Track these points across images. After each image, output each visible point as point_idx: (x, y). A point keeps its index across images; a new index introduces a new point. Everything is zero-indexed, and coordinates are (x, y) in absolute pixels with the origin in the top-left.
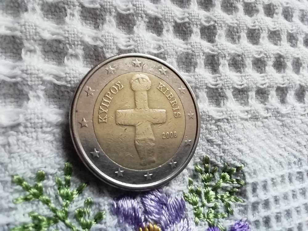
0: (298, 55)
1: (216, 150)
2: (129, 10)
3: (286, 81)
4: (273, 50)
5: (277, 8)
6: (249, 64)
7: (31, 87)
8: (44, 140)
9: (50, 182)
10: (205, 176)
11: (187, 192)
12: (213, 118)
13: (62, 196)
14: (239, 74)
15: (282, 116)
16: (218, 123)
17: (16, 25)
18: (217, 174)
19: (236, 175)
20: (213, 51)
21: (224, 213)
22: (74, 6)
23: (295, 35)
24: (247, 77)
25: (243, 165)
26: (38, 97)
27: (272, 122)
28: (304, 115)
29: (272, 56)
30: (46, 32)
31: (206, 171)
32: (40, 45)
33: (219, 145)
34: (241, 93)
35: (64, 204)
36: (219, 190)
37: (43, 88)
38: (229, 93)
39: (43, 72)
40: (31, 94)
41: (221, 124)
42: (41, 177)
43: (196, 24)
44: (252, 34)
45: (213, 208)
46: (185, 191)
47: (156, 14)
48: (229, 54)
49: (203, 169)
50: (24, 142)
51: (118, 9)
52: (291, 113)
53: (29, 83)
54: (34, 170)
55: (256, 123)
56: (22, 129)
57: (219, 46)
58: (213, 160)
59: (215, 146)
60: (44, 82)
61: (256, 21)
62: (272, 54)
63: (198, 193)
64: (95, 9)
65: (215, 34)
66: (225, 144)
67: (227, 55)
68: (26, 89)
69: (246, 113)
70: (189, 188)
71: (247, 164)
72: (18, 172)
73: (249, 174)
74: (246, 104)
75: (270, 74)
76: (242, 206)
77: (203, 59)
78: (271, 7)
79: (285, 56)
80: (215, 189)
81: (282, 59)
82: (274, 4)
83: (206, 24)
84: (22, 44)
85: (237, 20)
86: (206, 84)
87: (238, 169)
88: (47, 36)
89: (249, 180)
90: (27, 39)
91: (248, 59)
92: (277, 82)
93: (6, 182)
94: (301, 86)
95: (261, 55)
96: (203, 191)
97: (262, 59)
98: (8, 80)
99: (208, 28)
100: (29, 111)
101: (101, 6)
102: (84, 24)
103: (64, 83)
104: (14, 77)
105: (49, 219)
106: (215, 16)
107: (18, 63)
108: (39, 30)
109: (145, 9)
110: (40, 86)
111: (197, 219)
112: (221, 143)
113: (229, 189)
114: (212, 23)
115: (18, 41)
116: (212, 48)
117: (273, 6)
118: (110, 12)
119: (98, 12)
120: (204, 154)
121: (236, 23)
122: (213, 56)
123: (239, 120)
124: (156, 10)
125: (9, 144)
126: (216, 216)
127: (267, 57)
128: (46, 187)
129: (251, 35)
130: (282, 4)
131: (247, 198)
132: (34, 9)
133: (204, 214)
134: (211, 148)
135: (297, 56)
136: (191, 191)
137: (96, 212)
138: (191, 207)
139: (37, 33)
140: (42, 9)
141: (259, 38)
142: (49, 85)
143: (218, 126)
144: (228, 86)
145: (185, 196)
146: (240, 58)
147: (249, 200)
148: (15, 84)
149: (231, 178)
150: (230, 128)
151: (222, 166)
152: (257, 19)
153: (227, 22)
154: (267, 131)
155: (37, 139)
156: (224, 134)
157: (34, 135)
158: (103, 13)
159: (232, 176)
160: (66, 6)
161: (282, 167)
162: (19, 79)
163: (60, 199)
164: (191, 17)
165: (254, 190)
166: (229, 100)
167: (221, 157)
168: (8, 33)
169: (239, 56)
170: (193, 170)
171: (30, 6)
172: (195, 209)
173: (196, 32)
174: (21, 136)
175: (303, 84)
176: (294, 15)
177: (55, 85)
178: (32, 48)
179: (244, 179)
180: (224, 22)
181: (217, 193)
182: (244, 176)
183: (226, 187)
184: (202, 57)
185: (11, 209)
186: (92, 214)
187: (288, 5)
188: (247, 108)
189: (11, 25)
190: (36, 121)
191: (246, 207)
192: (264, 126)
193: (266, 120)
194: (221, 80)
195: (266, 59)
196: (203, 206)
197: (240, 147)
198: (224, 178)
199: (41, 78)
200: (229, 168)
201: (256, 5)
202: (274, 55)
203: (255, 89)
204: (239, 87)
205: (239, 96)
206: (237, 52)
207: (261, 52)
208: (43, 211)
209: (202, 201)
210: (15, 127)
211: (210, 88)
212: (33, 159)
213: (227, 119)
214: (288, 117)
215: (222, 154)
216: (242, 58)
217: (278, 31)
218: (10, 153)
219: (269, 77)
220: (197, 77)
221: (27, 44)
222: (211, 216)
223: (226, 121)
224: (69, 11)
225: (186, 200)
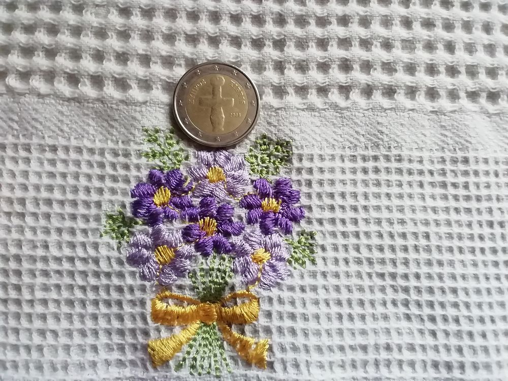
0: (368, 57)
1: (272, 129)
2: (216, 33)
3: (349, 80)
4: (338, 55)
5: (352, 18)
6: (313, 68)
7: (154, 83)
8: (160, 111)
9: (162, 134)
10: (264, 147)
11: (247, 155)
12: (273, 107)
13: (168, 143)
14: (302, 75)
15: (342, 109)
16: (278, 111)
17: (148, 48)
18: (271, 147)
19: (286, 147)
20: (280, 58)
21: (274, 172)
22: (181, 34)
23: (369, 40)
24: (308, 78)
25: (291, 141)
26: (158, 88)
27: (330, 114)
28: (368, 109)
29: (337, 60)
30: (164, 51)
31: (264, 144)
32: (160, 59)
33: (275, 126)
34: (303, 90)
35: (168, 148)
36: (272, 157)
37: (161, 83)
38: (291, 90)
39: (161, 74)
40: (154, 86)
41: (280, 111)
42: (157, 131)
43: (269, 39)
44: (323, 43)
45: (266, 168)
46: (245, 154)
47: (236, 34)
48: (294, 60)
49: (262, 142)
50: (149, 111)
51: (209, 34)
52: (352, 108)
53: (153, 80)
54: (154, 126)
55: (313, 113)
56: (148, 104)
57: (286, 54)
58: (270, 136)
59: (272, 127)
60: (161, 80)
61: (326, 32)
62: (336, 58)
63: (256, 157)
64: (194, 35)
65: (284, 45)
66: (280, 126)
67: (292, 61)
68: (151, 84)
69: (303, 105)
70: (250, 154)
71: (295, 140)
72: (145, 125)
73: (297, 147)
74: (306, 98)
75: (332, 75)
76: (288, 169)
77: (271, 65)
78: (347, 18)
79: (351, 60)
80: (269, 156)
81: (348, 63)
82: (349, 14)
83: (277, 38)
84: (151, 59)
85: (306, 32)
86: (271, 82)
87: (288, 143)
88: (164, 53)
89: (295, 151)
90: (153, 56)
91: (312, 63)
92: (337, 81)
93: (140, 129)
94: (368, 85)
95: (325, 60)
96: (260, 156)
97: (327, 63)
98: (142, 78)
99: (280, 41)
100: (152, 95)
101: (198, 32)
102: (188, 45)
103: (172, 81)
104: (146, 77)
105: (160, 153)
106: (285, 32)
107: (148, 70)
108: (160, 51)
109: (228, 32)
110: (159, 82)
111: (252, 172)
112: (277, 124)
113: (280, 157)
114: (283, 37)
115: (149, 57)
116: (280, 56)
117: (349, 16)
118: (203, 37)
119: (196, 37)
120: (264, 132)
121: (305, 35)
122: (281, 62)
123: (295, 109)
124: (236, 31)
125: (142, 111)
126: (268, 173)
127: (331, 61)
128: (159, 137)
129: (321, 44)
130: (358, 14)
131: (293, 164)
132: (158, 39)
133: (258, 171)
134: (270, 128)
135: (366, 59)
136: (251, 156)
137: (186, 155)
138: (249, 164)
139: (159, 52)
140: (163, 38)
141: (328, 45)
142: (164, 82)
143: (277, 113)
144: (290, 85)
145: (245, 157)
146: (305, 63)
147: (294, 165)
148: (147, 80)
149: (282, 149)
150: (285, 115)
151: (276, 140)
152: (327, 30)
153: (295, 35)
154: (323, 120)
155: (156, 111)
156: (281, 118)
157: (154, 108)
158: (199, 37)
159: (283, 148)
160: (176, 35)
161: (335, 149)
162: (148, 78)
163: (167, 145)
164: (264, 34)
165: (301, 160)
166: (290, 95)
167: (275, 134)
168: (144, 53)
169: (304, 61)
170: (254, 142)
171: (155, 37)
172: (252, 166)
173: (269, 45)
174: (148, 108)
175: (370, 83)
176: (372, 22)
177: (167, 82)
178: (156, 61)
179: (292, 151)
180: (293, 35)
181: (270, 159)
182: (292, 148)
183: (278, 155)
184: (271, 63)
185: (141, 143)
186: (183, 156)
187: (366, 14)
188: (305, 101)
189: (145, 48)
190: (156, 100)
191: (291, 170)
192: (320, 116)
193: (324, 111)
194: (284, 80)
195: (330, 63)
196: (258, 165)
197: (293, 128)
198: (276, 149)
199: (159, 77)
200: (281, 142)
201: (329, 18)
202: (338, 58)
203: (315, 87)
204: (300, 85)
205: (302, 93)
206: (301, 58)
207: (326, 57)
208: (157, 148)
209: (257, 162)
210: (145, 103)
211: (275, 86)
212: (153, 120)
213: (285, 109)
214: (347, 110)
215: (277, 132)
216: (307, 63)
217: (349, 38)
218: (142, 115)
219: (330, 77)
220: (263, 77)
221: (153, 59)
222: (264, 172)
223: (283, 109)
224: (177, 38)
225: (245, 160)
